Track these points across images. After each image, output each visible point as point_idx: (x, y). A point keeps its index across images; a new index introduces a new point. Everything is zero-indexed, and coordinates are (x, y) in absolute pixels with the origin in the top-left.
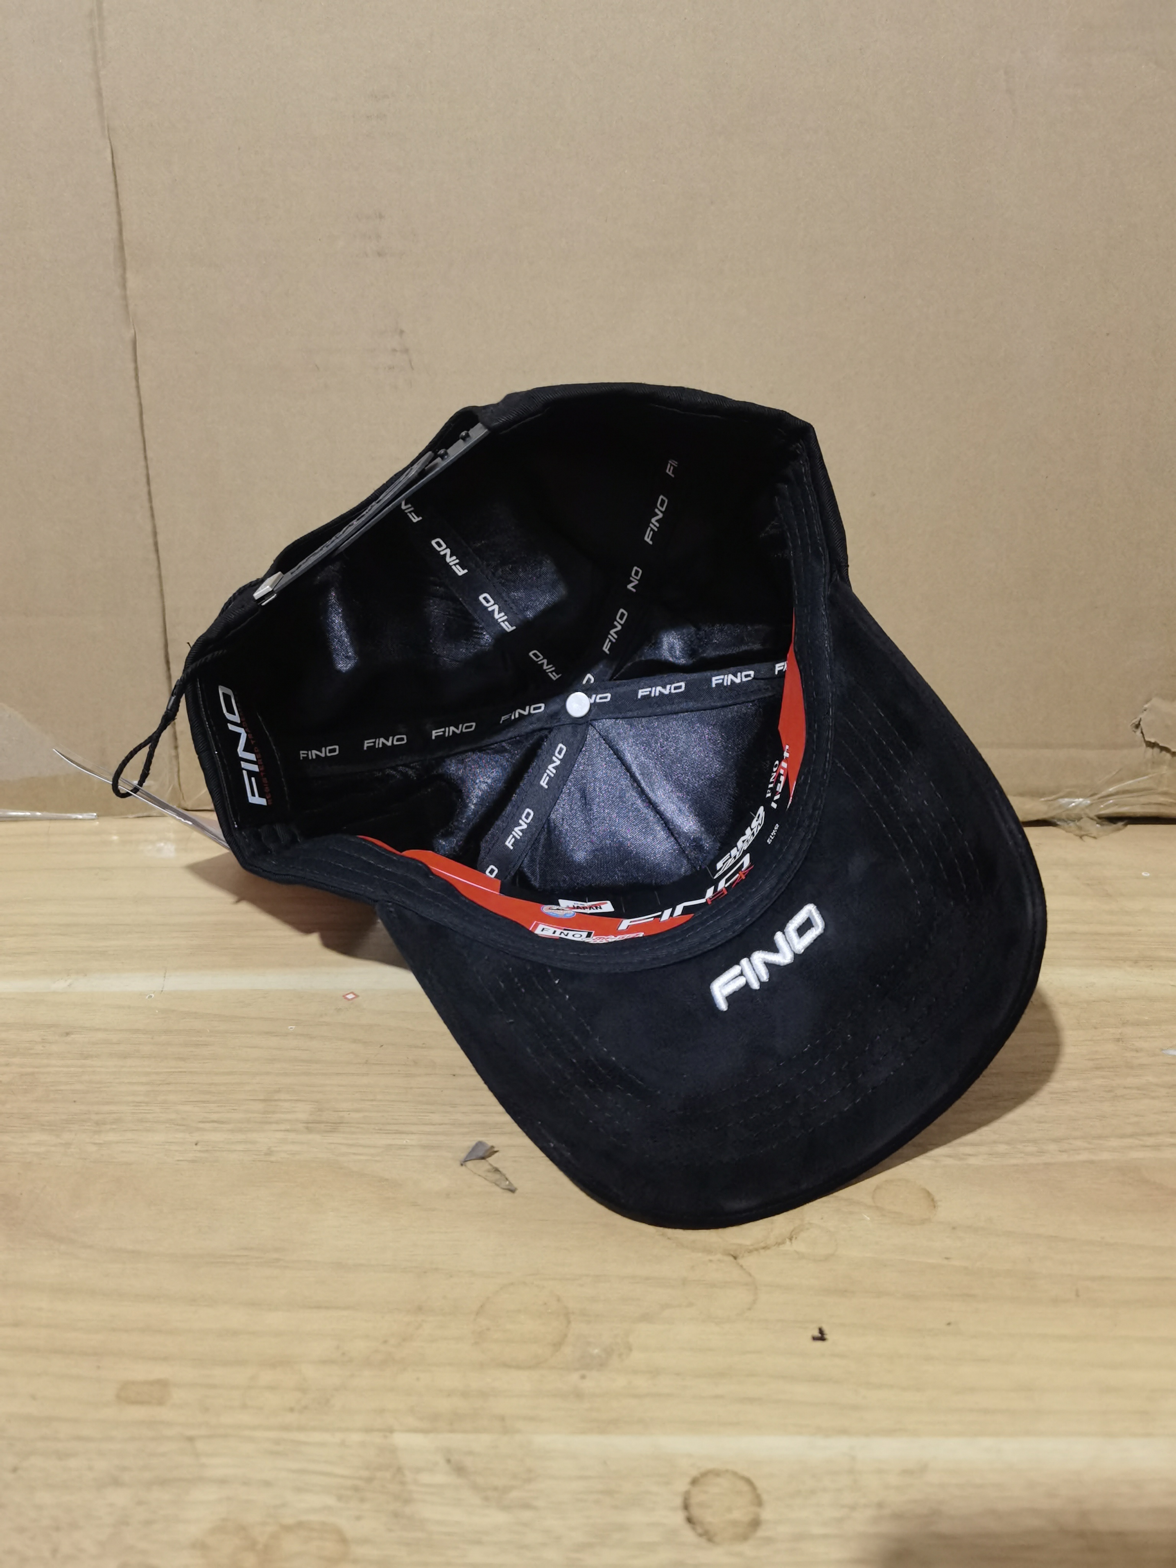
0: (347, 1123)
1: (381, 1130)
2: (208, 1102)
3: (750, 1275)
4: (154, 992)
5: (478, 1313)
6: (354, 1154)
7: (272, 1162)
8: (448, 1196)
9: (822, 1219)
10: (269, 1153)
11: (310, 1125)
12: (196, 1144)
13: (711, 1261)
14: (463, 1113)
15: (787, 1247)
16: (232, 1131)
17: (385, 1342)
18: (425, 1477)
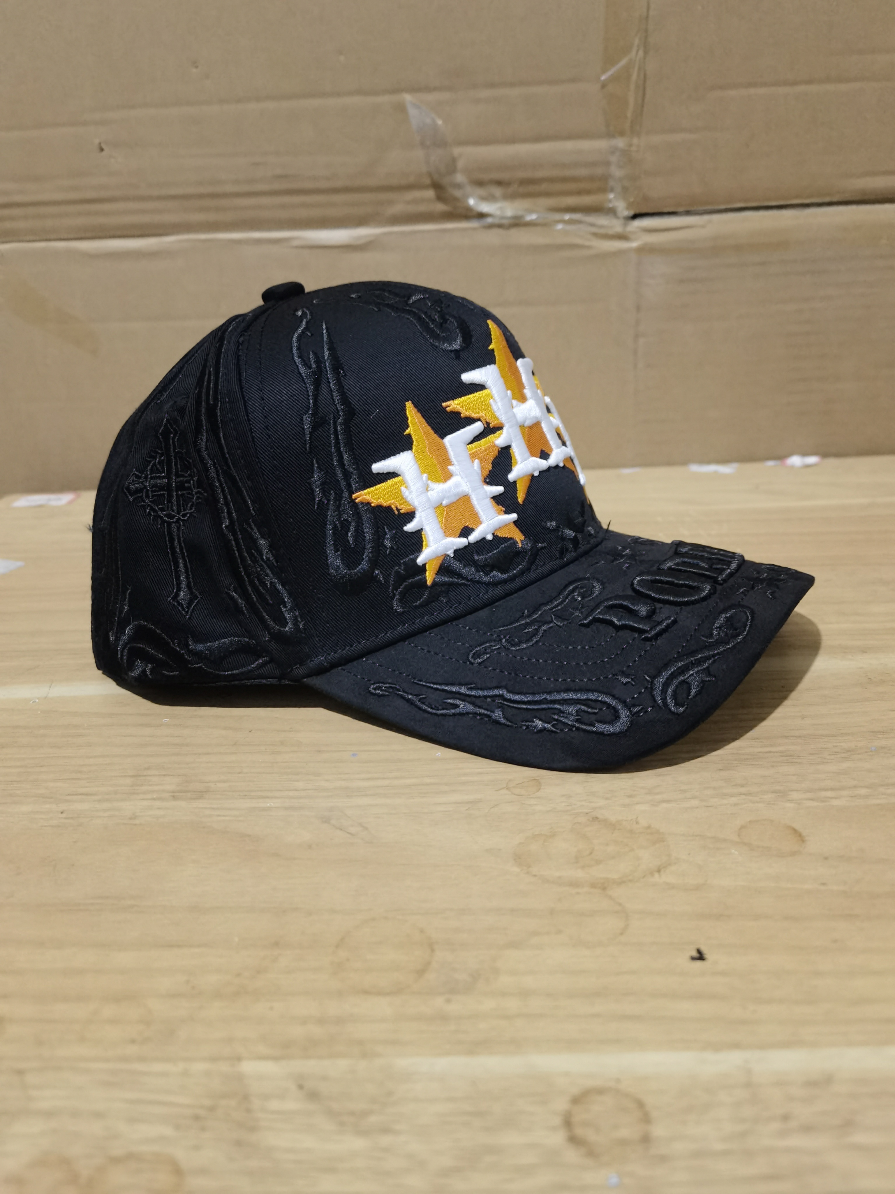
0: (213, 791)
1: (245, 796)
2: (79, 779)
3: (620, 904)
4: (38, 699)
5: (337, 946)
6: (218, 816)
7: (135, 825)
8: (310, 847)
9: (689, 854)
10: (134, 817)
11: (176, 794)
12: (62, 813)
13: (578, 893)
14: (327, 780)
15: (656, 878)
16: (99, 801)
17: (239, 975)
18: (274, 1105)
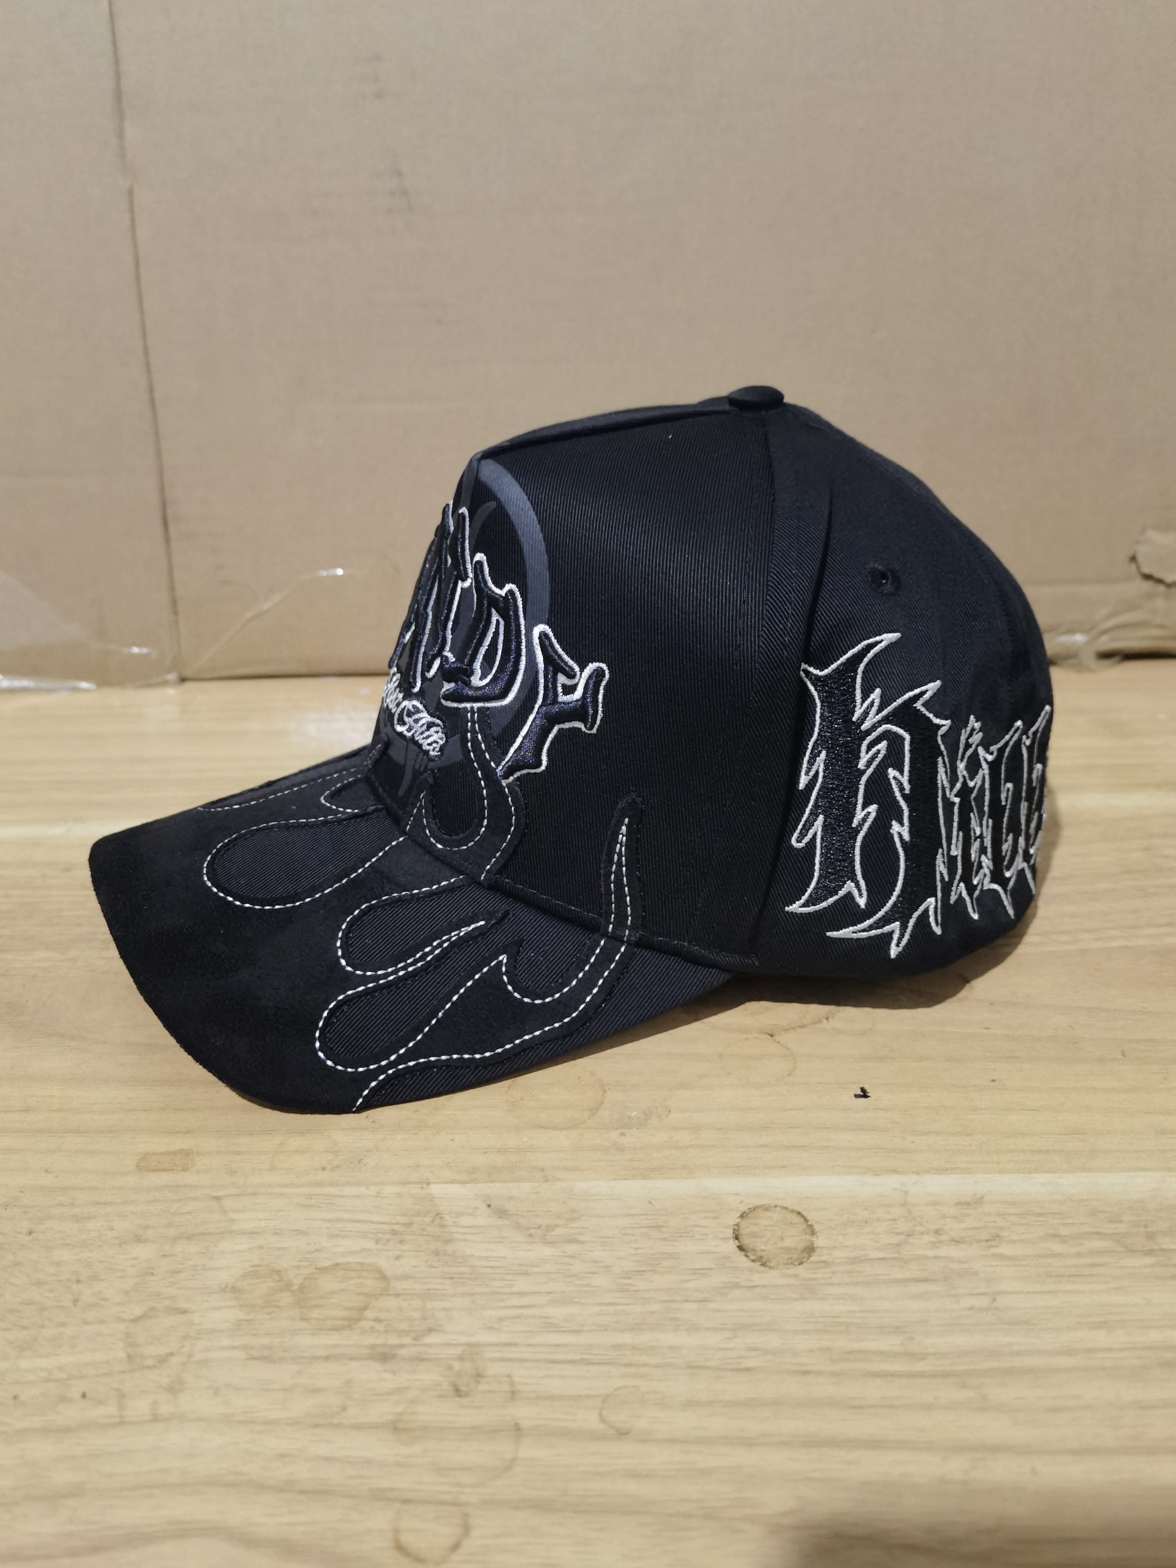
3: (788, 1049)
13: (747, 1039)
15: (824, 1025)
18: (465, 1221)
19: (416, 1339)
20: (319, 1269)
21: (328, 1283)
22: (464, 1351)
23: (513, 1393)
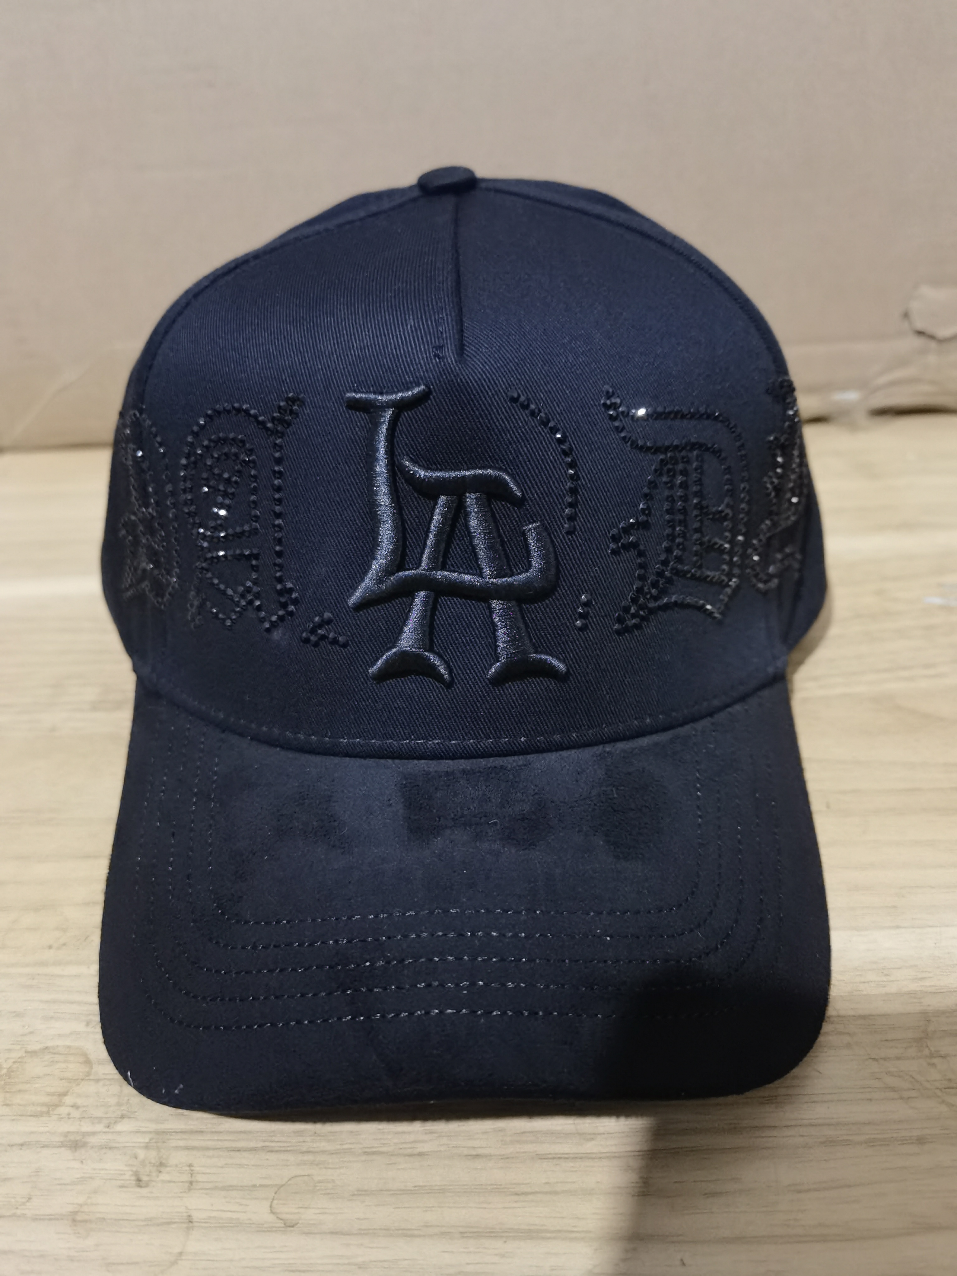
19: (108, 1127)
20: (29, 1052)
21: (35, 1067)
22: (150, 1140)
23: (191, 1183)
